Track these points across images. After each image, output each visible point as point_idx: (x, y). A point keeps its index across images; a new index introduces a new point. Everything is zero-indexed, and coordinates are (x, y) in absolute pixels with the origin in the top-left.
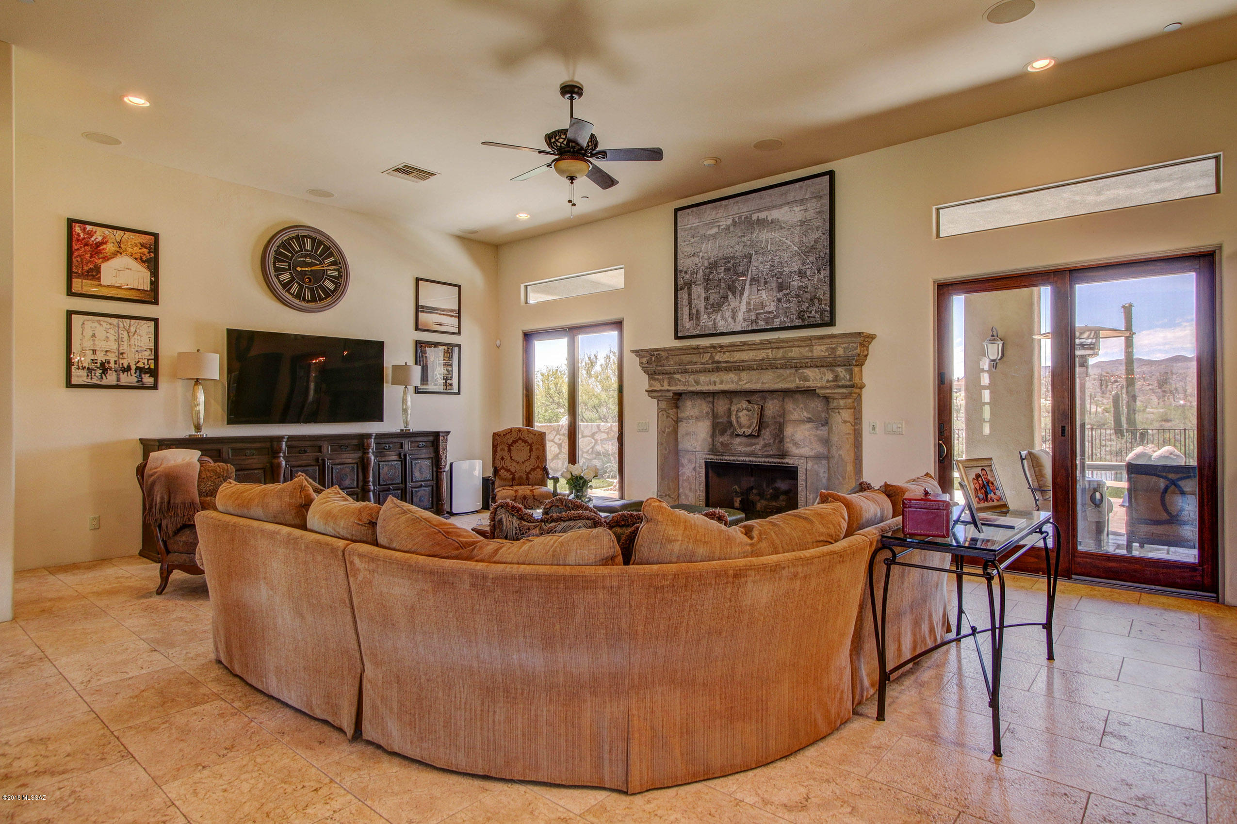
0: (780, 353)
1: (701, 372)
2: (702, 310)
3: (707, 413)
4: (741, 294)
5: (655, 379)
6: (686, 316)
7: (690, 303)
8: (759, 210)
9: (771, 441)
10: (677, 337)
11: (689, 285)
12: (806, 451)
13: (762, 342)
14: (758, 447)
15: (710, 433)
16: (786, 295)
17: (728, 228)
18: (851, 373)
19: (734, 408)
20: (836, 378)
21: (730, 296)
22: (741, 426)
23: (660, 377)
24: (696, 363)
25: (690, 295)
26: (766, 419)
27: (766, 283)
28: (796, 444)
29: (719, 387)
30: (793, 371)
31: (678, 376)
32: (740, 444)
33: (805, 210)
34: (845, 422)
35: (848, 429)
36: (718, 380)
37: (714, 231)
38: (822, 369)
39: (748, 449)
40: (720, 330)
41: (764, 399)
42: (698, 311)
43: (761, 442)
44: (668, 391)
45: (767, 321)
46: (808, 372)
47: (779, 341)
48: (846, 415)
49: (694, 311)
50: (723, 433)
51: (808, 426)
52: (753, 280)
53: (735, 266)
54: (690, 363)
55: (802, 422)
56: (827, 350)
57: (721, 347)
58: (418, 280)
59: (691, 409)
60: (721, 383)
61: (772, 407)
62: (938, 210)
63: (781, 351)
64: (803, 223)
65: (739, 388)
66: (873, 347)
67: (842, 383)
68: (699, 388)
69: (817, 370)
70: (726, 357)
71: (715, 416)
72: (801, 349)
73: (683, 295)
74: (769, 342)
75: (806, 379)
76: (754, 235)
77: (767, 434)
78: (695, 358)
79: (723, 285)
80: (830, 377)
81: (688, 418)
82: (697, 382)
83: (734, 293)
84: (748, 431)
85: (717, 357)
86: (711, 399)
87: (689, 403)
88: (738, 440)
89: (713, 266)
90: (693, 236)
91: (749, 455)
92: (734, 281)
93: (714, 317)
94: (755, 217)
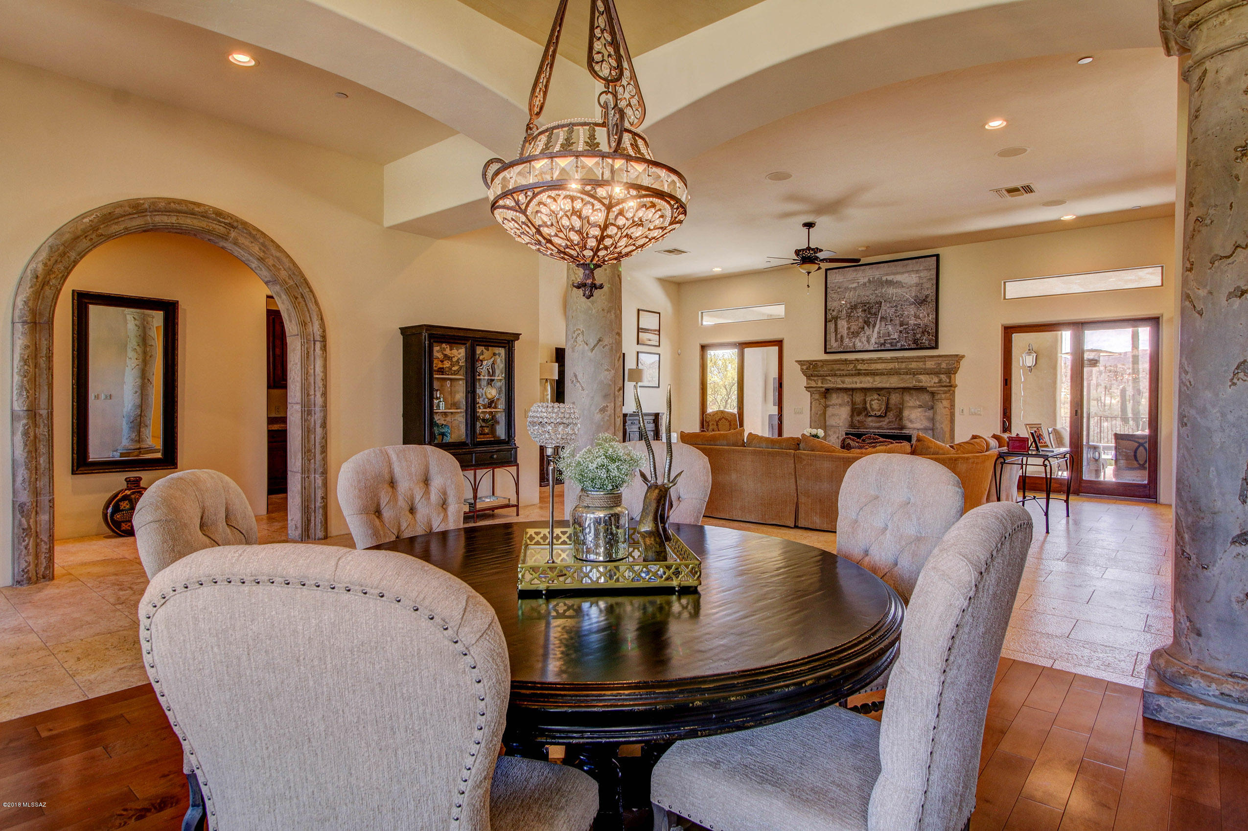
0: (903, 365)
1: (846, 375)
2: (845, 335)
3: (848, 402)
4: (874, 326)
5: (811, 380)
6: (833, 339)
7: (836, 331)
8: (887, 274)
9: (894, 419)
10: (826, 352)
11: (836, 319)
12: (917, 425)
13: (892, 358)
14: (885, 423)
15: (850, 414)
16: (905, 329)
17: (865, 284)
18: (950, 378)
19: (868, 399)
20: (940, 381)
21: (866, 327)
22: (873, 410)
23: (816, 378)
24: (843, 370)
25: (836, 325)
26: (890, 406)
27: (891, 320)
28: (911, 421)
29: (859, 386)
30: (911, 376)
31: (829, 378)
32: (872, 421)
33: (920, 277)
34: (945, 408)
35: (946, 412)
36: (858, 381)
37: (855, 285)
38: (931, 376)
39: (877, 425)
40: (858, 349)
41: (890, 393)
42: (842, 336)
43: (887, 420)
44: (822, 387)
45: (891, 344)
46: (921, 377)
47: (903, 358)
48: (946, 403)
49: (839, 336)
50: (859, 414)
51: (920, 410)
52: (882, 318)
53: (870, 308)
54: (839, 370)
55: (915, 407)
56: (935, 364)
57: (863, 360)
58: (639, 310)
59: (835, 399)
60: (861, 383)
61: (895, 398)
62: (1005, 283)
63: (904, 364)
64: (917, 285)
65: (874, 386)
66: (963, 363)
67: (944, 384)
68: (845, 386)
69: (927, 376)
70: (865, 367)
71: (853, 403)
72: (918, 363)
73: (831, 326)
74: (897, 358)
75: (920, 381)
76: (883, 290)
77: (891, 415)
78: (842, 367)
79: (861, 320)
80: (936, 380)
81: (834, 405)
82: (843, 382)
83: (868, 326)
84: (878, 413)
85: (859, 367)
86: (851, 393)
87: (834, 396)
88: (870, 419)
89: (854, 307)
90: (839, 288)
91: (878, 428)
92: (869, 318)
93: (853, 340)
94: (884, 278)
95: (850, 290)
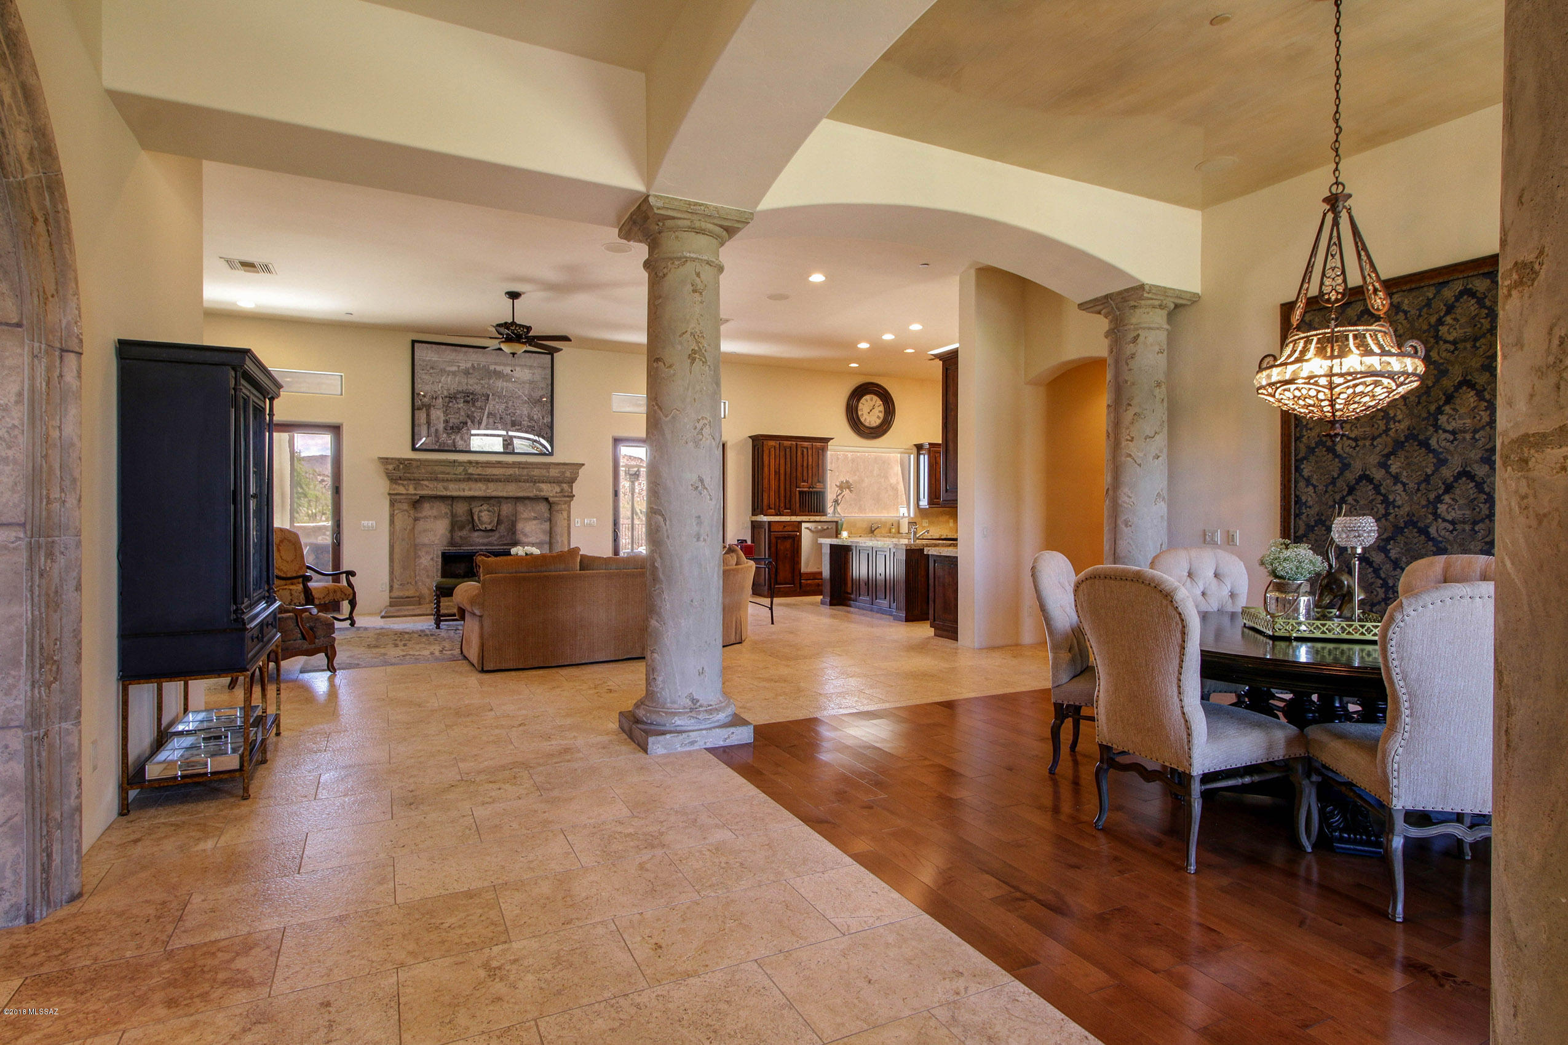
0: (525, 472)
1: (451, 480)
2: (441, 430)
3: (446, 513)
4: (480, 423)
5: (399, 484)
6: (424, 433)
7: (428, 423)
8: (496, 364)
9: (505, 534)
10: (414, 449)
11: (428, 407)
12: (533, 540)
13: (514, 463)
15: (449, 528)
17: (467, 370)
18: (569, 488)
19: (476, 510)
20: (562, 491)
21: (469, 423)
22: (482, 523)
23: (405, 482)
24: (448, 474)
25: (428, 415)
26: (501, 518)
27: (501, 418)
28: (525, 535)
30: (532, 484)
31: (426, 483)
32: (478, 537)
33: (533, 374)
34: (565, 519)
35: (563, 523)
37: (454, 369)
38: (553, 485)
39: (486, 541)
41: (500, 503)
42: (436, 430)
43: (497, 535)
44: (415, 494)
46: (543, 486)
47: (526, 463)
48: (565, 514)
49: (433, 430)
50: (461, 528)
51: (535, 522)
52: (490, 414)
53: (475, 401)
54: (443, 473)
55: (530, 519)
56: (559, 472)
57: (477, 463)
59: (427, 510)
60: (470, 490)
61: (506, 509)
62: (609, 393)
63: (526, 470)
64: (531, 382)
65: (488, 495)
66: (581, 471)
67: (566, 494)
68: (449, 493)
69: (549, 485)
70: (479, 471)
71: (453, 516)
72: (542, 471)
73: (422, 416)
74: (520, 463)
75: (541, 490)
76: (491, 381)
77: (502, 528)
78: (448, 470)
79: (462, 413)
80: (558, 489)
81: (426, 517)
83: (473, 422)
84: (489, 527)
85: (470, 471)
86: (450, 502)
87: (427, 506)
88: (476, 534)
89: (452, 397)
90: (432, 368)
91: (486, 545)
92: (473, 412)
93: (453, 437)
94: (492, 367)
95: (449, 373)
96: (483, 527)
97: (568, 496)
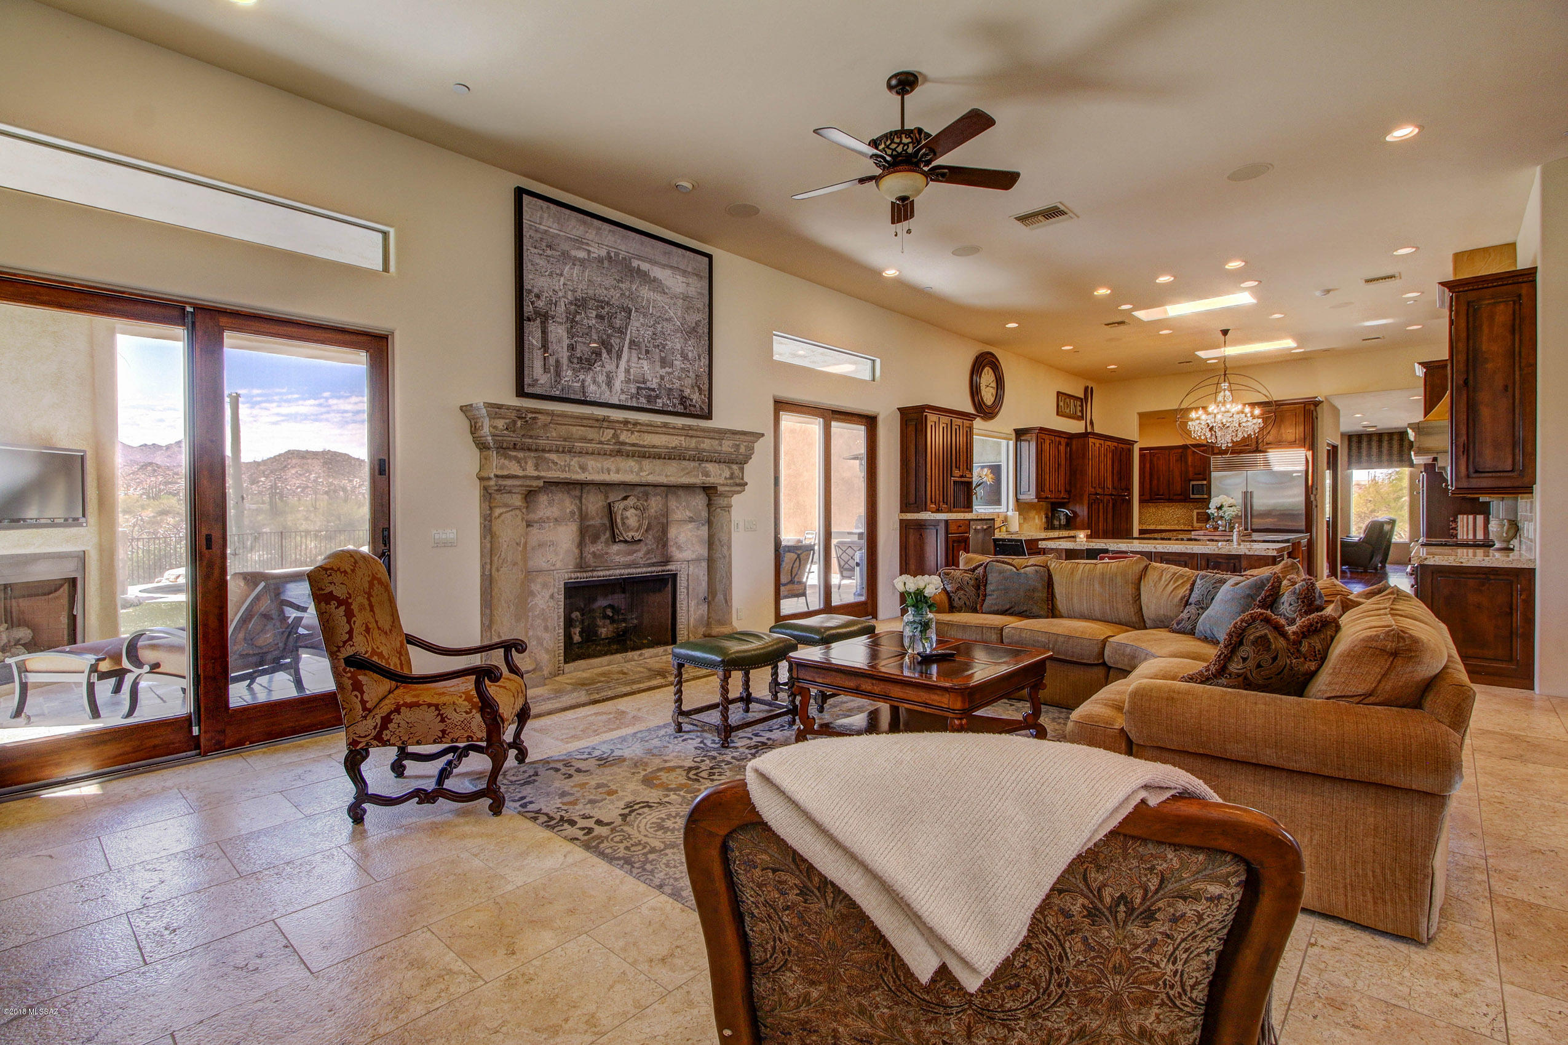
0: (693, 443)
2: (565, 361)
3: (573, 513)
4: (619, 357)
5: (510, 458)
6: (538, 364)
7: (545, 346)
8: (640, 258)
9: (654, 546)
10: (522, 393)
11: (543, 317)
12: (687, 554)
14: (640, 554)
15: (577, 540)
16: (669, 374)
17: (600, 260)
18: (741, 472)
19: (619, 507)
20: (732, 477)
21: (605, 355)
22: (628, 529)
23: (520, 455)
24: (590, 441)
25: (544, 332)
26: (649, 520)
27: (647, 352)
28: (679, 548)
29: (614, 477)
30: (696, 464)
31: (553, 456)
32: (617, 553)
33: (688, 284)
36: (613, 468)
37: (582, 254)
38: (723, 466)
39: (629, 558)
40: (591, 397)
41: (650, 495)
42: (557, 361)
43: (645, 548)
44: (538, 478)
45: (649, 399)
46: (710, 467)
49: (552, 361)
50: (595, 539)
51: (690, 526)
52: (632, 343)
53: (612, 316)
54: (584, 439)
55: (684, 521)
59: (548, 507)
60: (618, 471)
61: (655, 504)
63: (694, 440)
64: (685, 298)
67: (736, 481)
68: (584, 477)
70: (633, 438)
71: (583, 517)
73: (532, 331)
75: (707, 474)
76: (634, 287)
77: (651, 536)
78: (591, 434)
79: (595, 336)
80: (727, 474)
81: (542, 521)
82: (583, 468)
83: (609, 352)
84: (637, 536)
85: (624, 437)
86: (578, 493)
87: (543, 499)
88: (615, 548)
89: (580, 304)
90: (550, 247)
91: (629, 566)
92: (609, 336)
93: (582, 377)
94: (635, 263)
95: (575, 261)
96: (628, 536)
97: (737, 485)
